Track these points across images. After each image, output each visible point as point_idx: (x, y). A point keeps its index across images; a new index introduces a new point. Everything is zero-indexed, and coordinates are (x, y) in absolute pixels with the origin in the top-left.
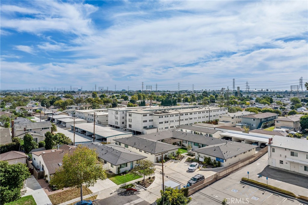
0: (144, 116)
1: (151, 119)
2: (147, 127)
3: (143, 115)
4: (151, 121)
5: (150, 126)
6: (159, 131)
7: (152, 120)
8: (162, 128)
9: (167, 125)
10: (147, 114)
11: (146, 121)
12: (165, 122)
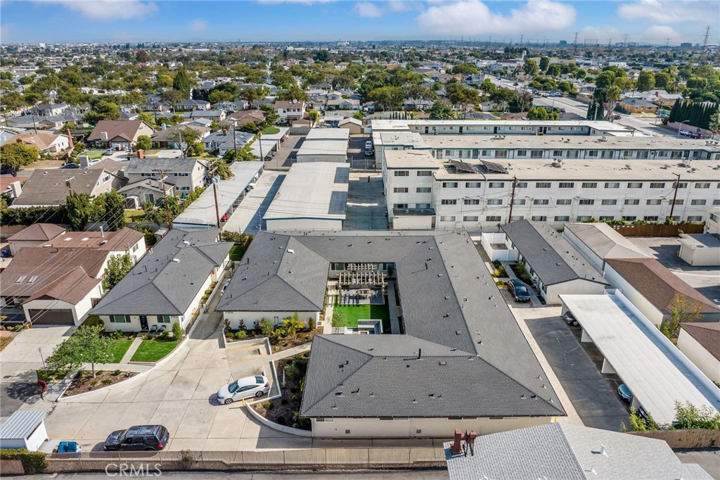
0: (396, 174)
1: (422, 185)
2: (406, 205)
3: (393, 171)
4: (425, 192)
5: (418, 205)
6: (439, 223)
7: (429, 190)
8: (453, 219)
9: (472, 210)
10: (410, 171)
11: (406, 190)
12: (466, 201)
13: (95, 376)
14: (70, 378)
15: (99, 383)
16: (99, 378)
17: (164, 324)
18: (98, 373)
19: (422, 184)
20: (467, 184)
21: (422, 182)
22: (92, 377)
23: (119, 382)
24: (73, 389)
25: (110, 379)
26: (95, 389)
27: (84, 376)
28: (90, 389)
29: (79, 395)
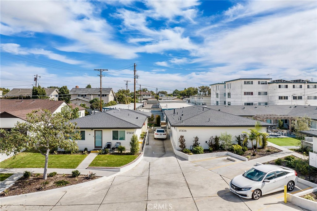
0: (245, 83)
2: (252, 103)
3: (243, 81)
4: (263, 94)
7: (266, 93)
10: (254, 81)
11: (252, 94)
12: (294, 97)
13: (46, 178)
14: (13, 180)
15: (51, 184)
16: (52, 180)
17: (119, 141)
18: (51, 175)
19: (261, 89)
20: (293, 85)
21: (262, 88)
22: (43, 178)
23: (77, 183)
24: (14, 189)
25: (66, 180)
26: (45, 189)
27: (31, 177)
28: (39, 190)
29: (21, 195)
